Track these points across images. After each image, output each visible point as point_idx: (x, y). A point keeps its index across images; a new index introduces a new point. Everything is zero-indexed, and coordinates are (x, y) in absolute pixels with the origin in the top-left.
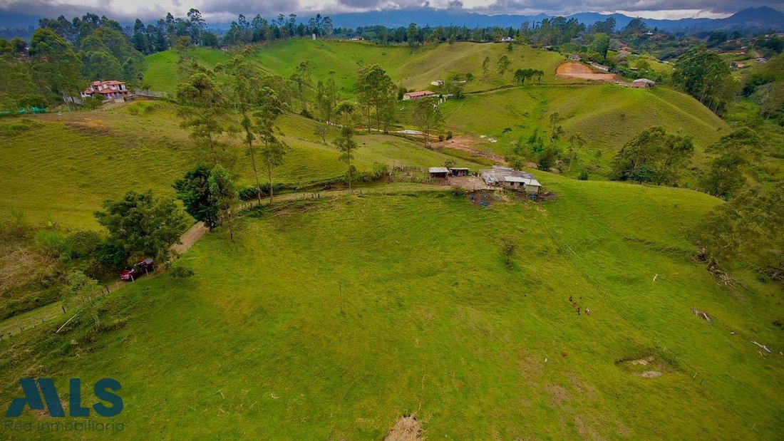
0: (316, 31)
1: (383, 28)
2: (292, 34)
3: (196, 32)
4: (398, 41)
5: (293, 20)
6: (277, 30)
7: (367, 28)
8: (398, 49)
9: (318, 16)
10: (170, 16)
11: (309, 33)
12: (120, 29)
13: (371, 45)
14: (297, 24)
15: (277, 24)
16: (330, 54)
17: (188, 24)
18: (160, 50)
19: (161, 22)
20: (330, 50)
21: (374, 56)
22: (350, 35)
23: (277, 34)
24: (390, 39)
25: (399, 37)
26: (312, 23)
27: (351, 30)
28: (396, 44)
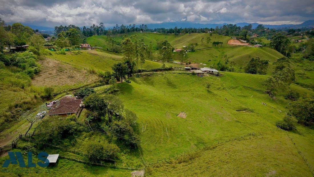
0: (142, 30)
1: (164, 29)
2: (133, 30)
3: (102, 30)
4: (171, 33)
5: (134, 26)
6: (128, 29)
7: (158, 29)
8: (171, 36)
9: (143, 25)
10: (94, 25)
11: (139, 30)
12: (80, 29)
13: (161, 35)
14: (135, 27)
15: (128, 27)
16: (147, 37)
17: (100, 28)
18: (90, 36)
19: (91, 27)
20: (147, 36)
21: (162, 38)
22: (152, 31)
23: (129, 31)
24: (168, 32)
25: (171, 31)
26: (141, 27)
27: (152, 30)
28: (170, 34)
